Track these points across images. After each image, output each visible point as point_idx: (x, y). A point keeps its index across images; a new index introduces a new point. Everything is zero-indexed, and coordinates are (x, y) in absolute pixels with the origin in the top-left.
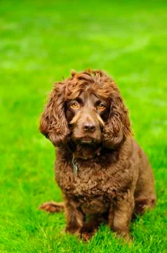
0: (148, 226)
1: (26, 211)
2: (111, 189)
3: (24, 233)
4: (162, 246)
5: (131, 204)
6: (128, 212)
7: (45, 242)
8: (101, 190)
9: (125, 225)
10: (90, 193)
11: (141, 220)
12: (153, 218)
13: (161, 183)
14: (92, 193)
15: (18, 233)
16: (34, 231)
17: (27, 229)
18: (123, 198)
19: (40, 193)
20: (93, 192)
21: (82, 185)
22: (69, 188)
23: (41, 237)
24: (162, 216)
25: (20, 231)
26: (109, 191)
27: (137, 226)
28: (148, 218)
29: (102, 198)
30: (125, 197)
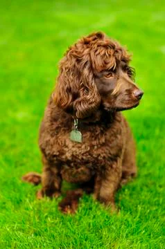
0: (135, 196)
1: (9, 183)
2: (102, 155)
3: (9, 205)
4: (151, 216)
5: (119, 174)
6: (115, 182)
7: (32, 213)
8: (92, 156)
9: (111, 195)
10: (80, 158)
11: (126, 190)
12: (138, 188)
13: (143, 155)
14: (82, 159)
15: (4, 205)
16: (19, 202)
17: (12, 201)
18: (112, 167)
19: (22, 165)
20: (84, 157)
21: (74, 149)
22: (58, 154)
23: (27, 209)
24: (147, 186)
25: (4, 203)
26: (99, 158)
27: (124, 196)
28: (134, 189)
29: (91, 164)
30: (114, 166)
